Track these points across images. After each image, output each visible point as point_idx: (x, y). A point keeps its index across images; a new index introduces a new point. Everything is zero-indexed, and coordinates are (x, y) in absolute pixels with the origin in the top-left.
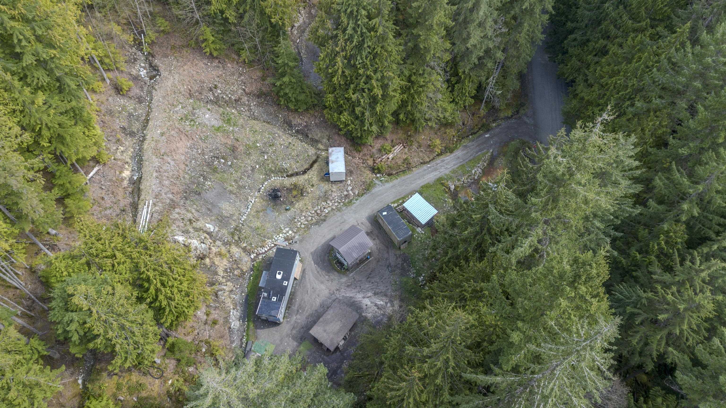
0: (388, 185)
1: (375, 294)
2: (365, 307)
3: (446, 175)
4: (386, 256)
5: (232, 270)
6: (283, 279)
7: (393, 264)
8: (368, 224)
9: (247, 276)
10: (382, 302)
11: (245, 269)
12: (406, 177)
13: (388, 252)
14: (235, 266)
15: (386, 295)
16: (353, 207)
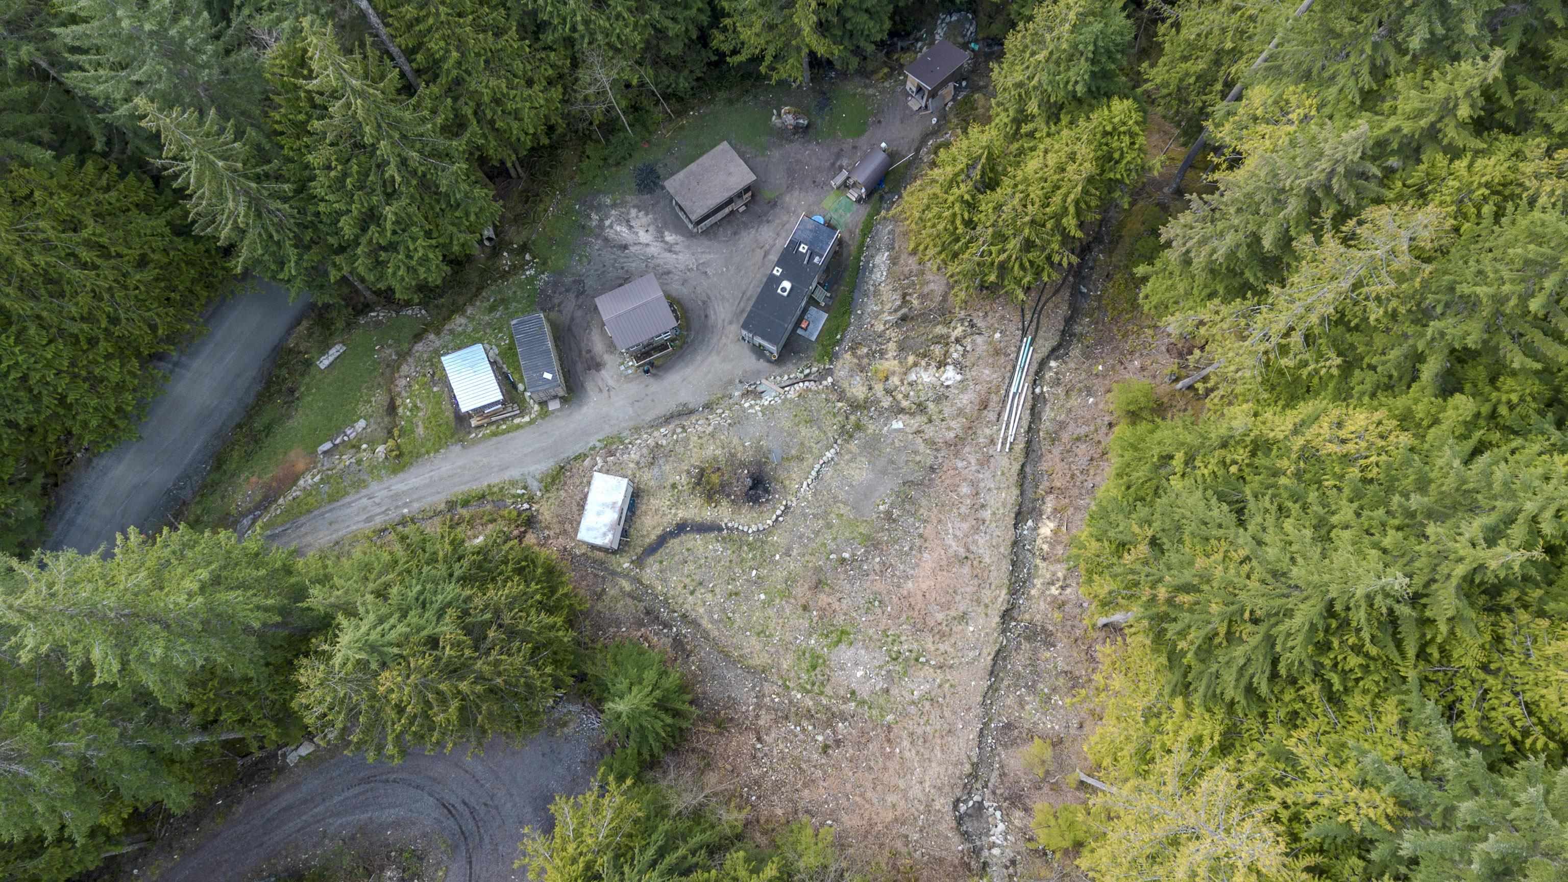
0: (514, 473)
1: (625, 247)
2: (651, 229)
3: (380, 478)
4: (579, 313)
5: (871, 355)
6: (779, 280)
7: (572, 296)
8: (589, 386)
9: (846, 344)
10: (618, 228)
11: (848, 356)
12: (465, 488)
13: (572, 319)
14: (866, 361)
15: (606, 240)
16: (607, 431)
